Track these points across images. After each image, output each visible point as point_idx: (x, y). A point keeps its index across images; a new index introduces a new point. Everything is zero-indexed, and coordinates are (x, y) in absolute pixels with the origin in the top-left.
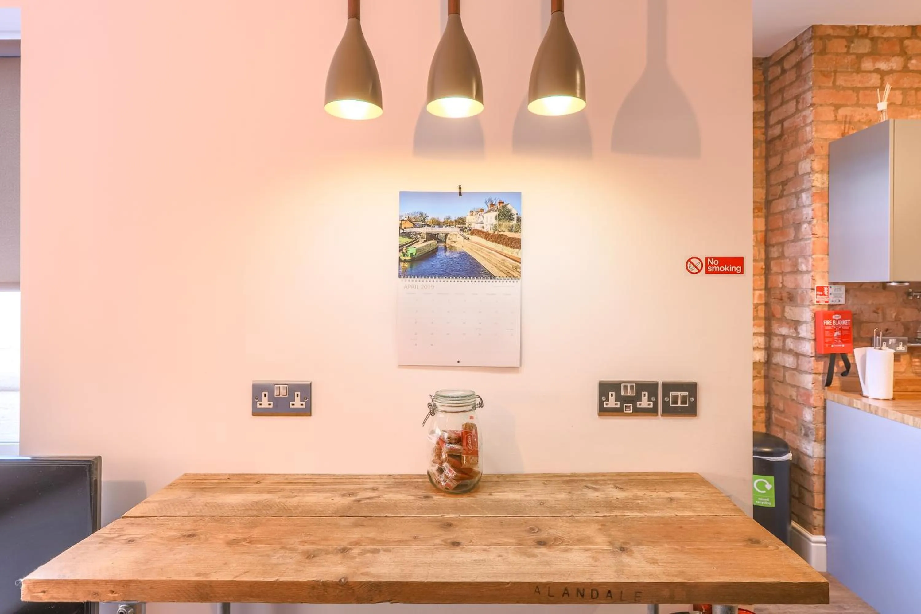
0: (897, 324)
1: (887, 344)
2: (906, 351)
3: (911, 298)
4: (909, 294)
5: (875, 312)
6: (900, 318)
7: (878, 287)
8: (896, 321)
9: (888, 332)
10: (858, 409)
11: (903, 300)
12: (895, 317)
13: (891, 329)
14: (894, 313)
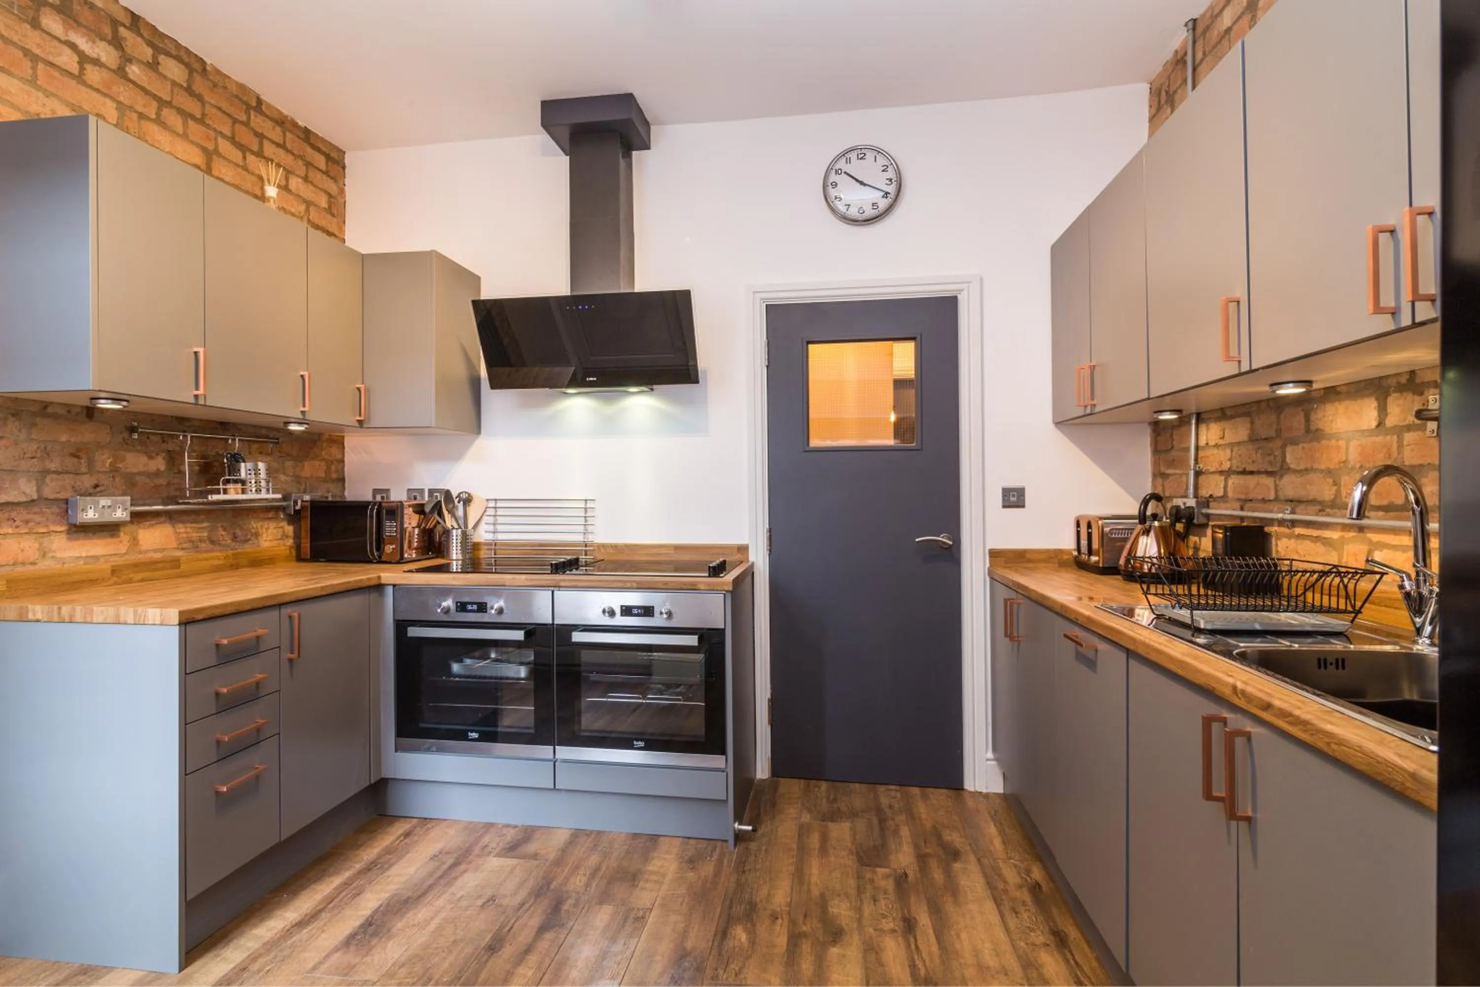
0: (113, 477)
1: (94, 508)
2: (128, 519)
3: (136, 436)
4: (133, 430)
5: (74, 455)
6: (120, 468)
7: (78, 414)
8: (111, 471)
9: (98, 489)
10: (38, 621)
11: (124, 439)
12: (111, 464)
13: (103, 485)
14: (109, 458)
